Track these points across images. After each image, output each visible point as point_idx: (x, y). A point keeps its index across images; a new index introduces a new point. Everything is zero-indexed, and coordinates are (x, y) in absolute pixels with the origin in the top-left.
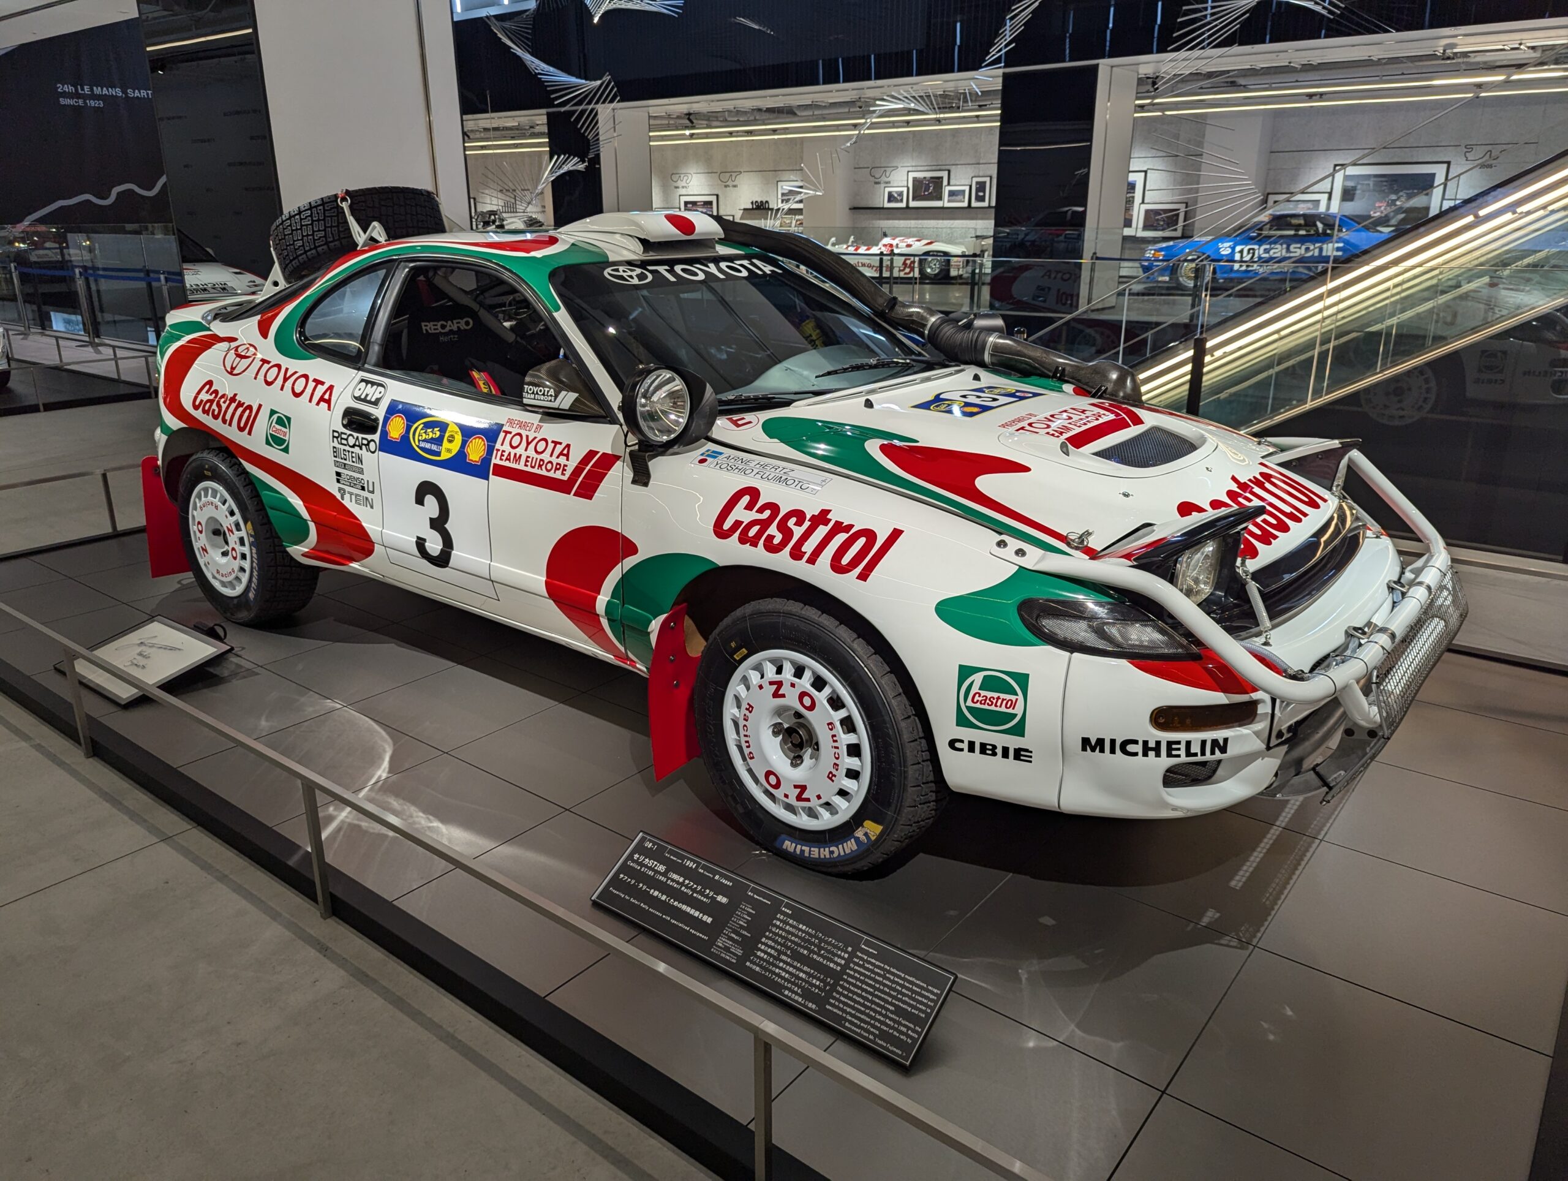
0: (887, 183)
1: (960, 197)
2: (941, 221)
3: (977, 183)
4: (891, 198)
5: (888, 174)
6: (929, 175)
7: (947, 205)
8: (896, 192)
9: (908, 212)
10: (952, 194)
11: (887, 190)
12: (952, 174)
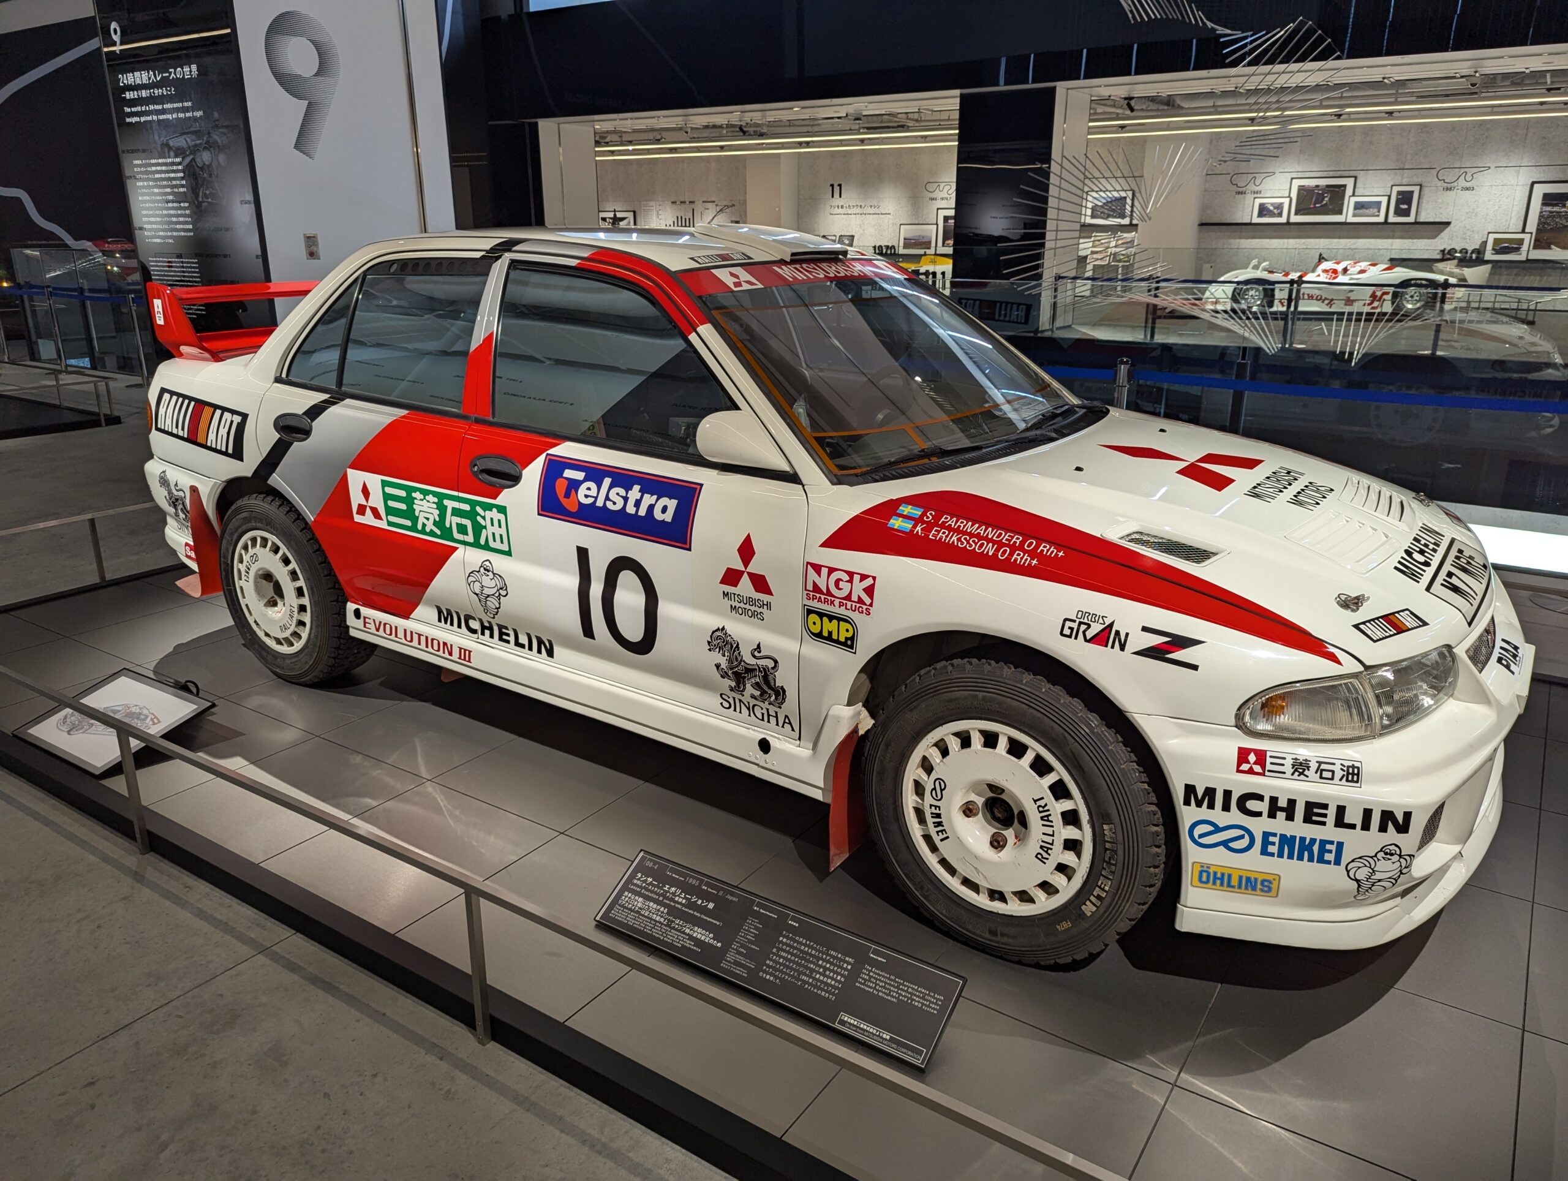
0: (1255, 193)
1: (1374, 211)
2: (1336, 240)
3: (1399, 193)
4: (1263, 211)
5: (1258, 182)
6: (1323, 182)
7: (1351, 219)
8: (1272, 204)
9: (1288, 229)
10: (1359, 206)
11: (1258, 202)
12: (1358, 181)
